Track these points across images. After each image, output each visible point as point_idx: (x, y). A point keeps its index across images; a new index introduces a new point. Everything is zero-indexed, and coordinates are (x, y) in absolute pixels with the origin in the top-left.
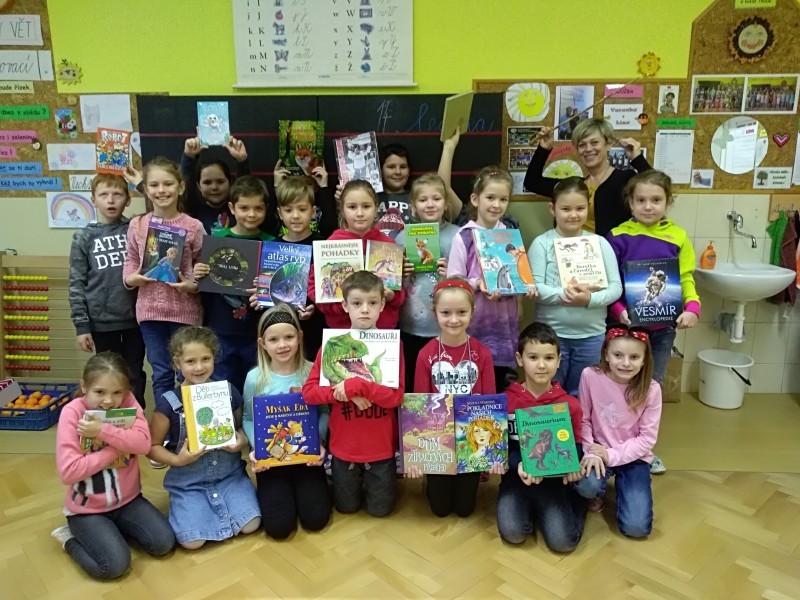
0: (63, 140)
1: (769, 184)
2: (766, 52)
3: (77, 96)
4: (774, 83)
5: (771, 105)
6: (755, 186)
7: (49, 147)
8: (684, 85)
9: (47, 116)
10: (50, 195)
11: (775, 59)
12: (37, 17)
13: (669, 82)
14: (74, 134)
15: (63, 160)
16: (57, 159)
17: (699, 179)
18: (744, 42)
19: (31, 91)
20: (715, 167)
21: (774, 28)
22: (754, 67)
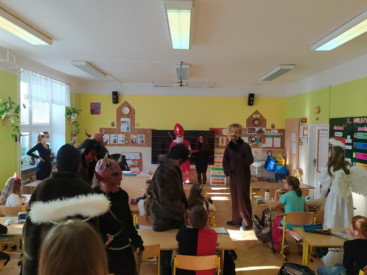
1: (262, 146)
2: (259, 125)
11: (261, 126)
18: (255, 123)
21: (260, 121)
22: (258, 127)
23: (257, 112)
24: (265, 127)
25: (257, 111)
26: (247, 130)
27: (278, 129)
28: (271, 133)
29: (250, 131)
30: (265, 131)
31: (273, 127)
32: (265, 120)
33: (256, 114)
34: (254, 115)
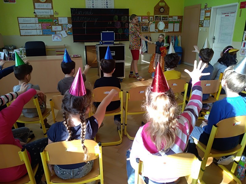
0: (55, 25)
1: (165, 31)
2: (164, 12)
3: (58, 17)
4: (165, 17)
5: (165, 20)
6: (164, 32)
7: (52, 26)
8: (153, 17)
9: (52, 21)
10: (53, 35)
12: (51, 4)
13: (151, 16)
14: (57, 24)
15: (55, 29)
16: (54, 29)
17: (156, 31)
18: (161, 11)
19: (49, 17)
20: (158, 29)
21: (165, 9)
22: (162, 14)
27: (178, 16)
28: (173, 20)
32: (168, 8)
33: (161, 2)
34: (160, 3)
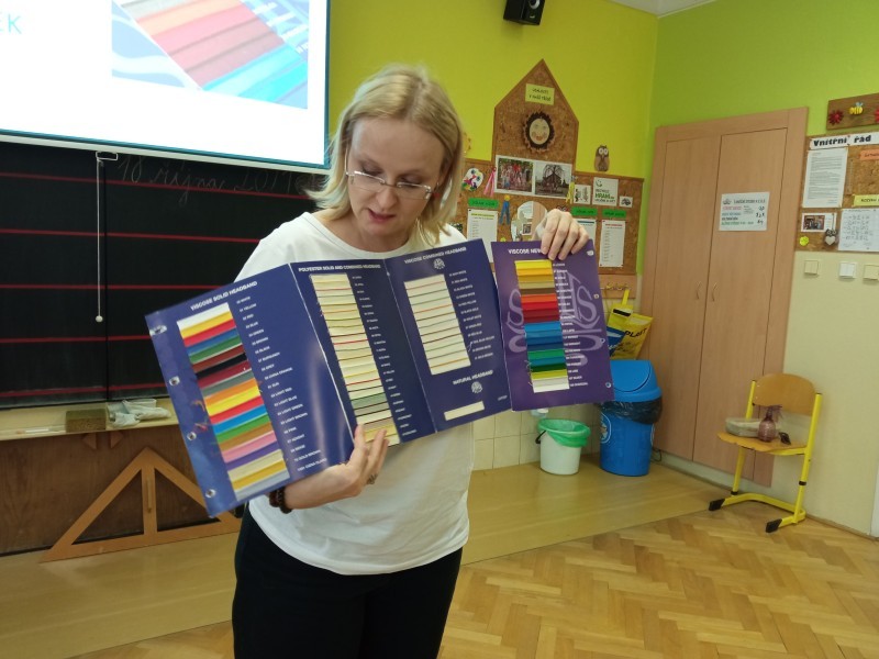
2: (549, 145)
8: (489, 167)
11: (555, 153)
18: (534, 133)
21: (554, 123)
22: (540, 157)
23: (541, 74)
24: (573, 162)
25: (542, 66)
26: (493, 169)
27: (620, 179)
28: (594, 197)
29: (508, 179)
30: (571, 185)
31: (602, 161)
32: (573, 124)
33: (537, 83)
34: (530, 88)
